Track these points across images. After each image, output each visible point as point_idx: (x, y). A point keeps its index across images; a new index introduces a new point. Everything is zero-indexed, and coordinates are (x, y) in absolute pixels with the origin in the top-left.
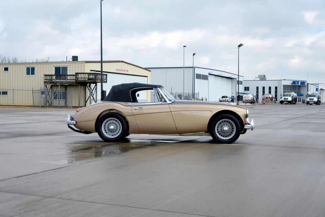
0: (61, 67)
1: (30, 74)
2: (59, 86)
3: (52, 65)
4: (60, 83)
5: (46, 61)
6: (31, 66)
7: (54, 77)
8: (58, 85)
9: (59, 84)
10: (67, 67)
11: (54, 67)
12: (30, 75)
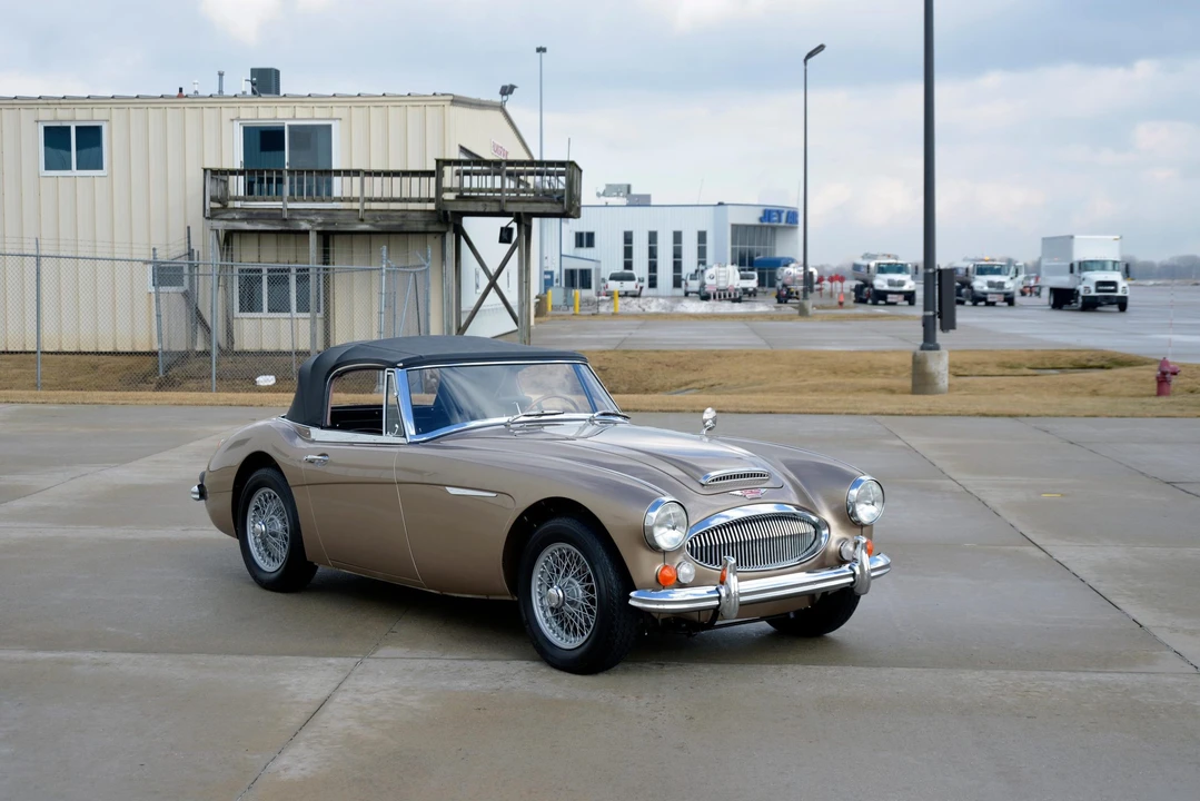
0: (287, 123)
1: (68, 167)
2: (313, 237)
3: (228, 113)
4: (320, 220)
5: (177, 93)
6: (75, 118)
7: (237, 185)
8: (306, 232)
9: (310, 222)
10: (329, 127)
11: (237, 124)
12: (74, 172)
